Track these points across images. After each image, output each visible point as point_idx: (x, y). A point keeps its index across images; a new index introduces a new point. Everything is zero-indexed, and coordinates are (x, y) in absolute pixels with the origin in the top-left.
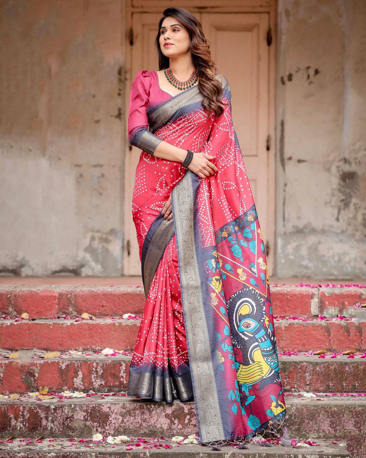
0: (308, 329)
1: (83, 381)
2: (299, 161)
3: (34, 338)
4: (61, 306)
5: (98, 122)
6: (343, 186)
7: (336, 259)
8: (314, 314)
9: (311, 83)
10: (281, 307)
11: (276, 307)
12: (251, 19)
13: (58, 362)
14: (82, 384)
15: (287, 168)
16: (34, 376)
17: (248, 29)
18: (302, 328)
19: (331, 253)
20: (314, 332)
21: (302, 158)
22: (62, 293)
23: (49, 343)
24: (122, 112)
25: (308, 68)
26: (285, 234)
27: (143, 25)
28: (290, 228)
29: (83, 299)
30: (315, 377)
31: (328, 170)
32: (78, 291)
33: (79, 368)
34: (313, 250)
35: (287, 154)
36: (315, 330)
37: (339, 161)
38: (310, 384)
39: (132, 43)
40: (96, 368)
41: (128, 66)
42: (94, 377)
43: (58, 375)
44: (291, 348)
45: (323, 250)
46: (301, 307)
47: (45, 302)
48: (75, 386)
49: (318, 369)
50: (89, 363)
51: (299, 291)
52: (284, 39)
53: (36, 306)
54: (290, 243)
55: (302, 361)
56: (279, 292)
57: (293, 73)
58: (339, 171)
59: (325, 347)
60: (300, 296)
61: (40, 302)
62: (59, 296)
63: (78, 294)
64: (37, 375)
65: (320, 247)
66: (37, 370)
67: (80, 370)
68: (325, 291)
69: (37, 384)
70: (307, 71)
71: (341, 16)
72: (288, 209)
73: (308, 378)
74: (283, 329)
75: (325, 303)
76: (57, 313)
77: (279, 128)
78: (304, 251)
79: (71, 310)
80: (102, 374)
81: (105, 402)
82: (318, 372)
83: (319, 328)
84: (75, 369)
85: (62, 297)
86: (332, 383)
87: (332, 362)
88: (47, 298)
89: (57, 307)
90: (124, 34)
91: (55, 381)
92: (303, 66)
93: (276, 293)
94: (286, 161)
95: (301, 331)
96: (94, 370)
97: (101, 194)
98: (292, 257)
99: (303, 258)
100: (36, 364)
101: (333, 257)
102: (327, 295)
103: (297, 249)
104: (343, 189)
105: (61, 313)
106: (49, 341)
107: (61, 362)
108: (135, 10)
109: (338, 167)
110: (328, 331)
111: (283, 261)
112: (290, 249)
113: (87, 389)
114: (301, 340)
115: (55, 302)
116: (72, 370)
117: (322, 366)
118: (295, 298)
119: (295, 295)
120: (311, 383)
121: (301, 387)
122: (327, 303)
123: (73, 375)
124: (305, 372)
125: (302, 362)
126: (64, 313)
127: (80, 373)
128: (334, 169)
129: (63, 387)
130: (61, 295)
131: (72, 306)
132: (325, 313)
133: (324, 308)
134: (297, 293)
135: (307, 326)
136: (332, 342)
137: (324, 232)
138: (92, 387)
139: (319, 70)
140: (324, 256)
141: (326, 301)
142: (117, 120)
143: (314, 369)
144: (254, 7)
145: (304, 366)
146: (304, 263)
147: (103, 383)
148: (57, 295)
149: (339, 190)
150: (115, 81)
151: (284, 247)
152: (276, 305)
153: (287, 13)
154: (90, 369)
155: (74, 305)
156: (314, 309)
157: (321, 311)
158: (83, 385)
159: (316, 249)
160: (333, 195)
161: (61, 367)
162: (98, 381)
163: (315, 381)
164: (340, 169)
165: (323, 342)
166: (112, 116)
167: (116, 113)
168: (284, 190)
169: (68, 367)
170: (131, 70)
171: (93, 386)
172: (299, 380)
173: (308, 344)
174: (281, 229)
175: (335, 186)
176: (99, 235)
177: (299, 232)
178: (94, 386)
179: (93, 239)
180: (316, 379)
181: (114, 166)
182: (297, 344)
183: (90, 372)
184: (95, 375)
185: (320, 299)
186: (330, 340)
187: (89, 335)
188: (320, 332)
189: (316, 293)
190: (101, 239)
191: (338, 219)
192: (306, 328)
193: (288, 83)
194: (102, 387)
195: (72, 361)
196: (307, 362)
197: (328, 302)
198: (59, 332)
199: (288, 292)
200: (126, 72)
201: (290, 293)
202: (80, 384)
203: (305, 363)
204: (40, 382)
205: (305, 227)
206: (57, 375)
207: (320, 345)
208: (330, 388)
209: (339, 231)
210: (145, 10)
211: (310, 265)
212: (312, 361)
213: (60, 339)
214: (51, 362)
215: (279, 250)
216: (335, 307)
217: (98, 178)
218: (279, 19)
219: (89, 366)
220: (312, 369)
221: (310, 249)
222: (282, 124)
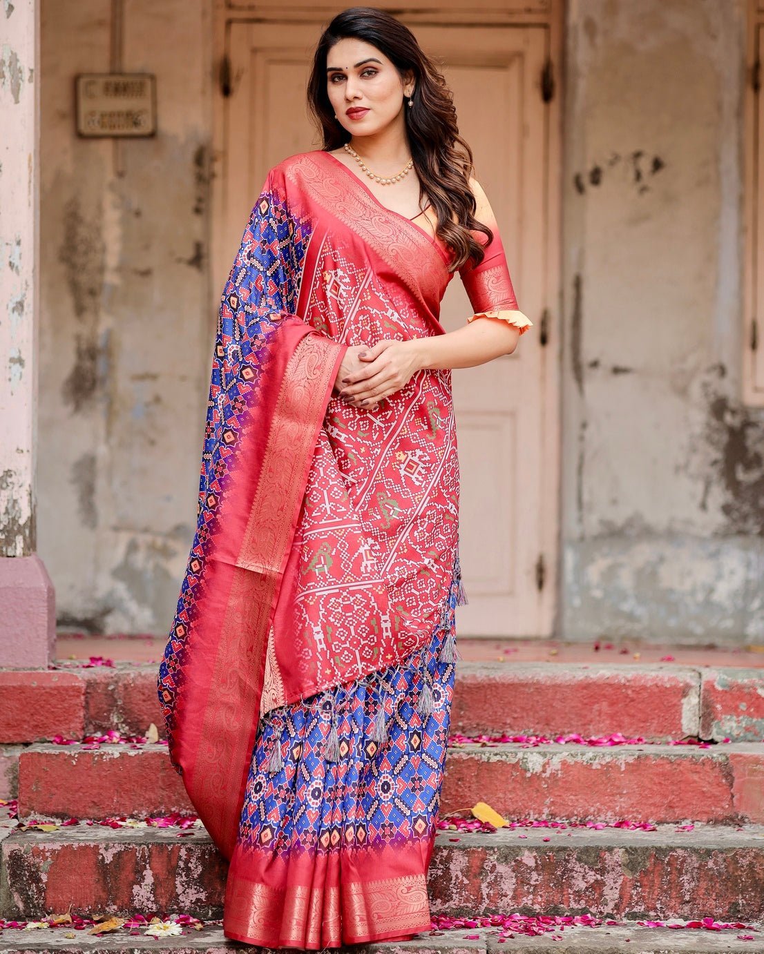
0: (681, 768)
1: (155, 890)
2: (617, 371)
3: (34, 787)
4: (93, 711)
5: (146, 273)
6: (717, 430)
7: (700, 597)
8: (688, 733)
9: (643, 190)
10: (612, 717)
11: (599, 715)
12: (506, 41)
13: (97, 847)
14: (152, 899)
15: (588, 387)
16: (39, 880)
17: (499, 62)
18: (668, 767)
19: (688, 585)
20: (696, 777)
21: (622, 363)
22: (95, 680)
23: (68, 800)
24: (204, 250)
25: (638, 155)
26: (582, 539)
27: (255, 51)
28: (593, 524)
29: (143, 694)
30: (704, 884)
31: (683, 392)
32: (132, 676)
33: (145, 861)
34: (648, 576)
35: (588, 355)
36: (698, 772)
37: (709, 371)
38: (693, 900)
39: (226, 91)
40: (187, 862)
41: (218, 145)
42: (181, 883)
43: (96, 877)
44: (640, 813)
45: (669, 577)
46: (659, 716)
47: (53, 701)
48: (136, 904)
49: (711, 864)
50: (170, 848)
51: (653, 680)
52: (583, 87)
53: (32, 711)
54: (593, 560)
55: (673, 845)
56: (607, 681)
57: (604, 166)
58: (706, 395)
59: (719, 811)
60: (656, 690)
61: (42, 703)
62: (88, 687)
63: (133, 682)
64: (44, 878)
65: (663, 571)
66: (44, 865)
67: (147, 866)
68: (715, 680)
69: (45, 899)
70: (635, 163)
71: (714, 37)
72: (590, 481)
73: (687, 886)
74: (623, 768)
75: (714, 707)
76: (83, 729)
77: (570, 292)
78: (626, 580)
79: (116, 721)
80: (200, 876)
81: (213, 943)
82: (711, 873)
83: (707, 768)
84: (137, 863)
85: (94, 689)
86: (743, 898)
87: (744, 849)
88: (59, 692)
89: (82, 714)
90: (209, 68)
91: (88, 891)
92: (627, 150)
93: (600, 682)
94: (586, 370)
95: (664, 774)
96: (182, 866)
97: (152, 443)
98: (597, 594)
99: (624, 597)
100: (43, 851)
101: (693, 593)
102: (720, 688)
103: (610, 573)
104: (716, 437)
105: (91, 727)
106: (69, 796)
107: (104, 845)
108: (234, 14)
109: (705, 385)
110: (729, 775)
111: (577, 602)
112: (594, 573)
113: (164, 910)
114: (665, 797)
115: (78, 701)
116: (130, 866)
117: (720, 858)
118: (646, 695)
119: (644, 688)
120: (695, 899)
121: (671, 908)
122: (719, 707)
123: (131, 878)
124: (680, 873)
125: (672, 849)
126: (98, 728)
127: (149, 875)
128: (696, 390)
129: (108, 906)
130: (90, 684)
131: (118, 711)
132: (714, 730)
133: (713, 720)
134: (649, 684)
135: (678, 762)
136: (737, 799)
137: (671, 535)
138: (175, 907)
139: (665, 160)
140: (671, 591)
141: (717, 702)
142: (193, 271)
143: (701, 865)
144: (511, 12)
145: (678, 858)
146: (626, 607)
147: (203, 896)
148: (83, 685)
149: (709, 439)
150: (189, 180)
151: (580, 569)
152: (600, 712)
153: (590, 27)
154: (173, 863)
155: (124, 709)
156: (690, 723)
157: (706, 726)
158: (155, 902)
159: (654, 575)
160: (694, 450)
161: (103, 858)
162: (191, 891)
163: (704, 894)
164: (711, 390)
165: (717, 800)
166: (179, 260)
167: (189, 253)
168: (582, 438)
169: (119, 858)
170: (225, 153)
171: (178, 904)
172: (665, 891)
173: (681, 804)
174: (573, 529)
175: (698, 429)
176: (148, 538)
177: (615, 535)
178: (182, 904)
179: (133, 547)
180: (706, 889)
181: (183, 378)
182: (654, 805)
183: (173, 872)
184: (185, 879)
185: (704, 698)
186: (733, 796)
187: (163, 780)
188: (709, 777)
189: (693, 683)
190: (152, 547)
191: (703, 506)
192: (675, 766)
193: (591, 189)
194: (200, 907)
195: (129, 844)
196: (685, 849)
197: (722, 706)
198: (91, 773)
199: (628, 681)
200: (213, 160)
201: (632, 683)
202: (148, 899)
203: (680, 852)
204: (50, 894)
205: (630, 523)
206: (92, 878)
207: (710, 806)
208: (739, 911)
209: (707, 533)
210: (260, 14)
211: (640, 611)
212: (696, 846)
213: (95, 791)
214: (80, 847)
215: (569, 577)
216: (738, 716)
217: (147, 405)
218: (570, 43)
219: (168, 856)
220: (696, 865)
221: (639, 573)
222: (578, 284)
